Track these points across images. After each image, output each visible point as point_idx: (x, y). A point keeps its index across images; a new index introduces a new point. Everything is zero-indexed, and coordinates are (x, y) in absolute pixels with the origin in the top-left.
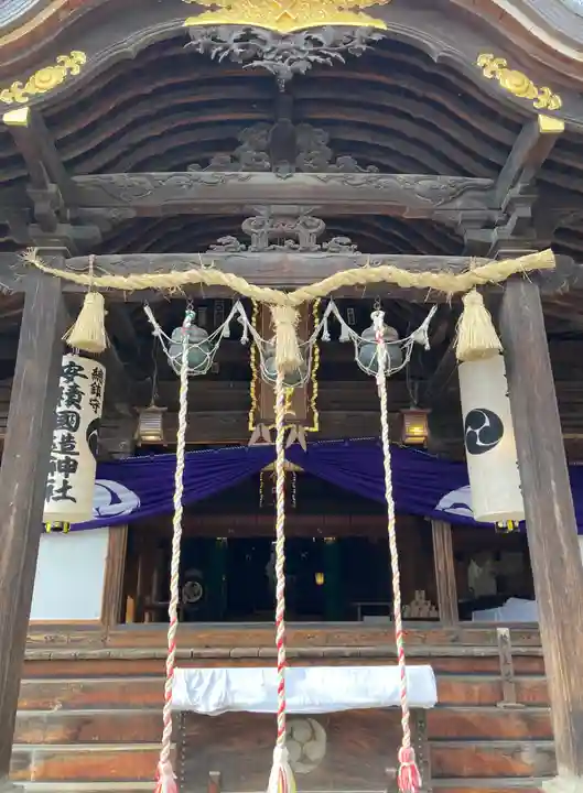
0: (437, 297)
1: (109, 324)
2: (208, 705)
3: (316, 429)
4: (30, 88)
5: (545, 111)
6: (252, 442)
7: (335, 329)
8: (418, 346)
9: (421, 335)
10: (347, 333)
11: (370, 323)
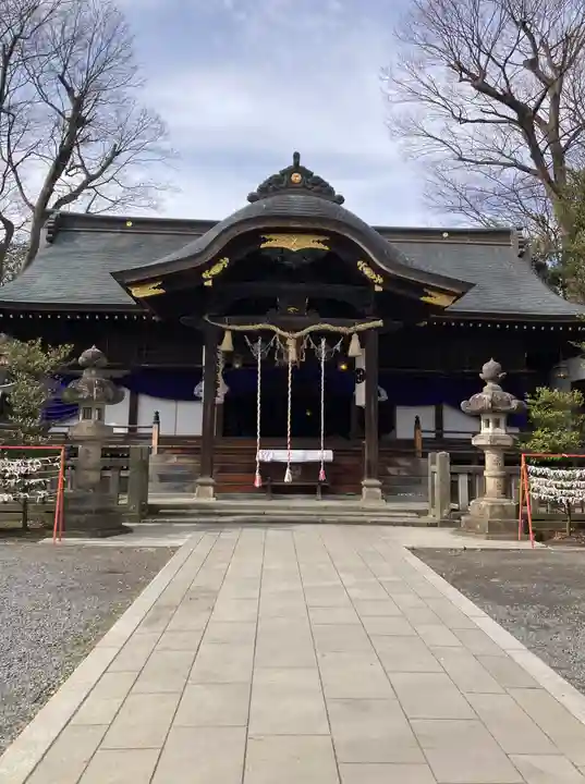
0: (343, 335)
1: (234, 343)
2: (268, 459)
3: (304, 360)
4: (212, 272)
5: (378, 284)
6: (277, 365)
7: (309, 344)
8: (336, 351)
9: (338, 347)
10: (313, 345)
11: (320, 343)
